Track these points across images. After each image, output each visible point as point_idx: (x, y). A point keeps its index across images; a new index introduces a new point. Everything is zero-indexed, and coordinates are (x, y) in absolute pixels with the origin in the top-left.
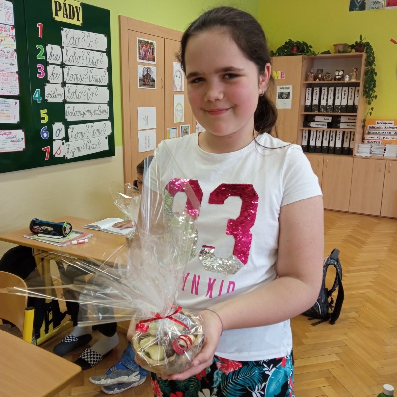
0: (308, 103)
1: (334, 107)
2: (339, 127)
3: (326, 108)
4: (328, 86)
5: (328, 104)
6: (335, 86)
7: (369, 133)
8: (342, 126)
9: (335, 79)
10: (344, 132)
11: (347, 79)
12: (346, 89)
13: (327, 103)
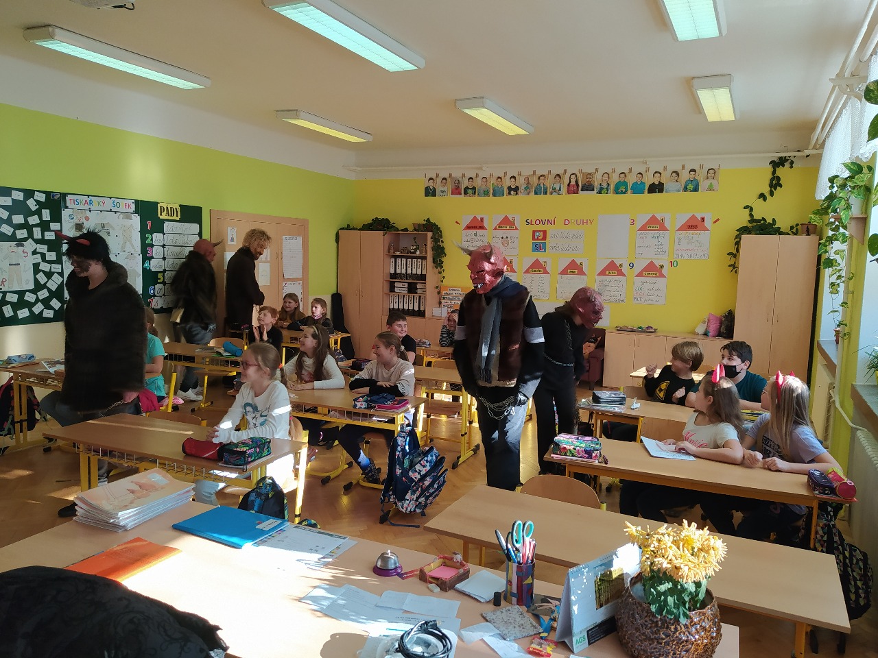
0: (392, 271)
1: (412, 276)
2: (416, 293)
3: (406, 276)
4: (407, 258)
5: (408, 273)
6: (412, 258)
7: (444, 298)
8: (419, 291)
9: (411, 253)
10: (420, 297)
11: (418, 253)
12: (419, 260)
13: (406, 272)
